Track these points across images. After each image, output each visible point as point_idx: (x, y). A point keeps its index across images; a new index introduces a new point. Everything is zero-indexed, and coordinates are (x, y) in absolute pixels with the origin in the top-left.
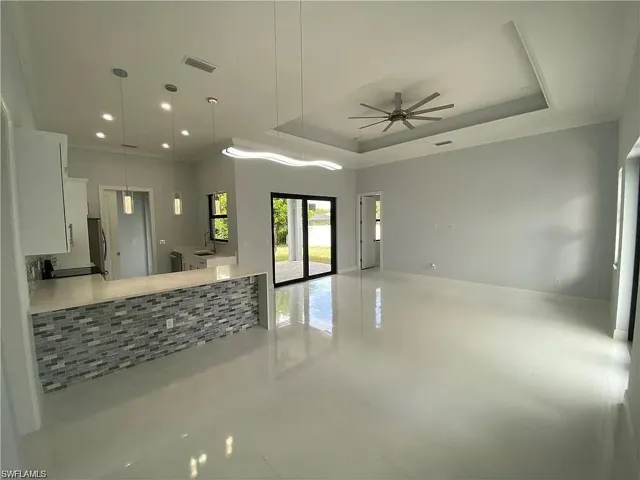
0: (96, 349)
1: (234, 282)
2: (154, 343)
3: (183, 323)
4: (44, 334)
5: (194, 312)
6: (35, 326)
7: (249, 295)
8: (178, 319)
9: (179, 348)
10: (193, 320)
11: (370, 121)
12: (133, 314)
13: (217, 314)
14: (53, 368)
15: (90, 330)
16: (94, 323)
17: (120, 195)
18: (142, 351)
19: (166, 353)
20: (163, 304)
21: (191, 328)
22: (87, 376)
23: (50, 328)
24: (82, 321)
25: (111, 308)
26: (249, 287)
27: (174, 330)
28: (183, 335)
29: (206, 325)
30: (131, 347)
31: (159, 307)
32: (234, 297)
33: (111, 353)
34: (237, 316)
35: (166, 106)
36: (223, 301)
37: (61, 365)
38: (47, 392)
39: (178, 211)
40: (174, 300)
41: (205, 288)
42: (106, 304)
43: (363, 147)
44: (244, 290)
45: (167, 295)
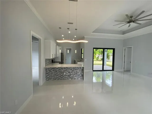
0: (53, 75)
1: (78, 68)
2: (62, 77)
3: (67, 74)
4: (47, 71)
5: (69, 72)
6: (46, 70)
7: (81, 71)
8: (66, 73)
9: (66, 79)
10: (69, 74)
11: (123, 24)
12: (59, 70)
13: (74, 74)
14: (47, 77)
15: (53, 72)
16: (53, 71)
17: (67, 49)
18: (60, 78)
19: (64, 79)
20: (64, 70)
21: (68, 76)
22: (52, 79)
23: (47, 70)
24: (52, 70)
25: (56, 69)
26: (81, 69)
27: (65, 75)
28: (67, 76)
29: (71, 76)
30: (58, 76)
31: (63, 70)
32: (77, 71)
33: (55, 77)
34: (78, 75)
35: (69, 32)
36: (75, 71)
37: (48, 76)
38: (46, 80)
39: (76, 52)
40: (66, 69)
41: (71, 68)
42: (55, 68)
43: (124, 33)
44: (80, 70)
45: (65, 68)
